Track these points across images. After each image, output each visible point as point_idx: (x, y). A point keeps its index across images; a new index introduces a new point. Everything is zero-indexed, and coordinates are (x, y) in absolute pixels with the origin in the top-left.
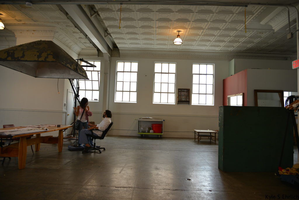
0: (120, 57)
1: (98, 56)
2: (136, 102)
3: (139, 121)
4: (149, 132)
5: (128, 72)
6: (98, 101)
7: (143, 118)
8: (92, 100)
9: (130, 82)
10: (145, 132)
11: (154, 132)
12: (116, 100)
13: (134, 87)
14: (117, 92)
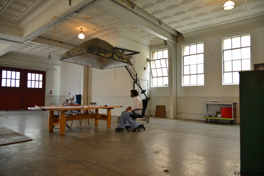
0: (184, 41)
1: (166, 45)
2: (204, 85)
3: (207, 104)
4: (216, 116)
5: (194, 55)
6: (168, 86)
7: (211, 101)
8: (163, 86)
9: (197, 64)
10: (212, 117)
11: (223, 117)
12: (184, 84)
13: (201, 69)
14: (184, 76)
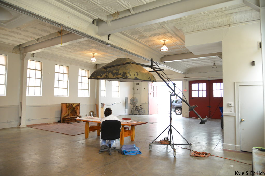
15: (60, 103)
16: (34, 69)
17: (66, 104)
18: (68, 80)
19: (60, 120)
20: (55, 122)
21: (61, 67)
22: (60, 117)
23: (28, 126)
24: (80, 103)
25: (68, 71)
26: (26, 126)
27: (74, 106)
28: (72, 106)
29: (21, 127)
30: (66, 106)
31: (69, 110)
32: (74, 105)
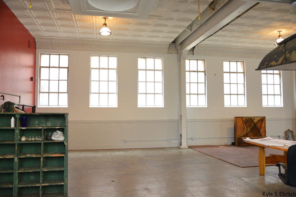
15: (232, 117)
16: (195, 71)
17: (242, 117)
18: (244, 82)
19: (233, 141)
20: (227, 144)
21: (233, 64)
22: (234, 137)
23: (190, 147)
24: (265, 117)
25: (243, 68)
26: (187, 147)
27: (255, 121)
28: (252, 121)
29: (182, 147)
30: (242, 122)
31: (247, 128)
32: (255, 119)
